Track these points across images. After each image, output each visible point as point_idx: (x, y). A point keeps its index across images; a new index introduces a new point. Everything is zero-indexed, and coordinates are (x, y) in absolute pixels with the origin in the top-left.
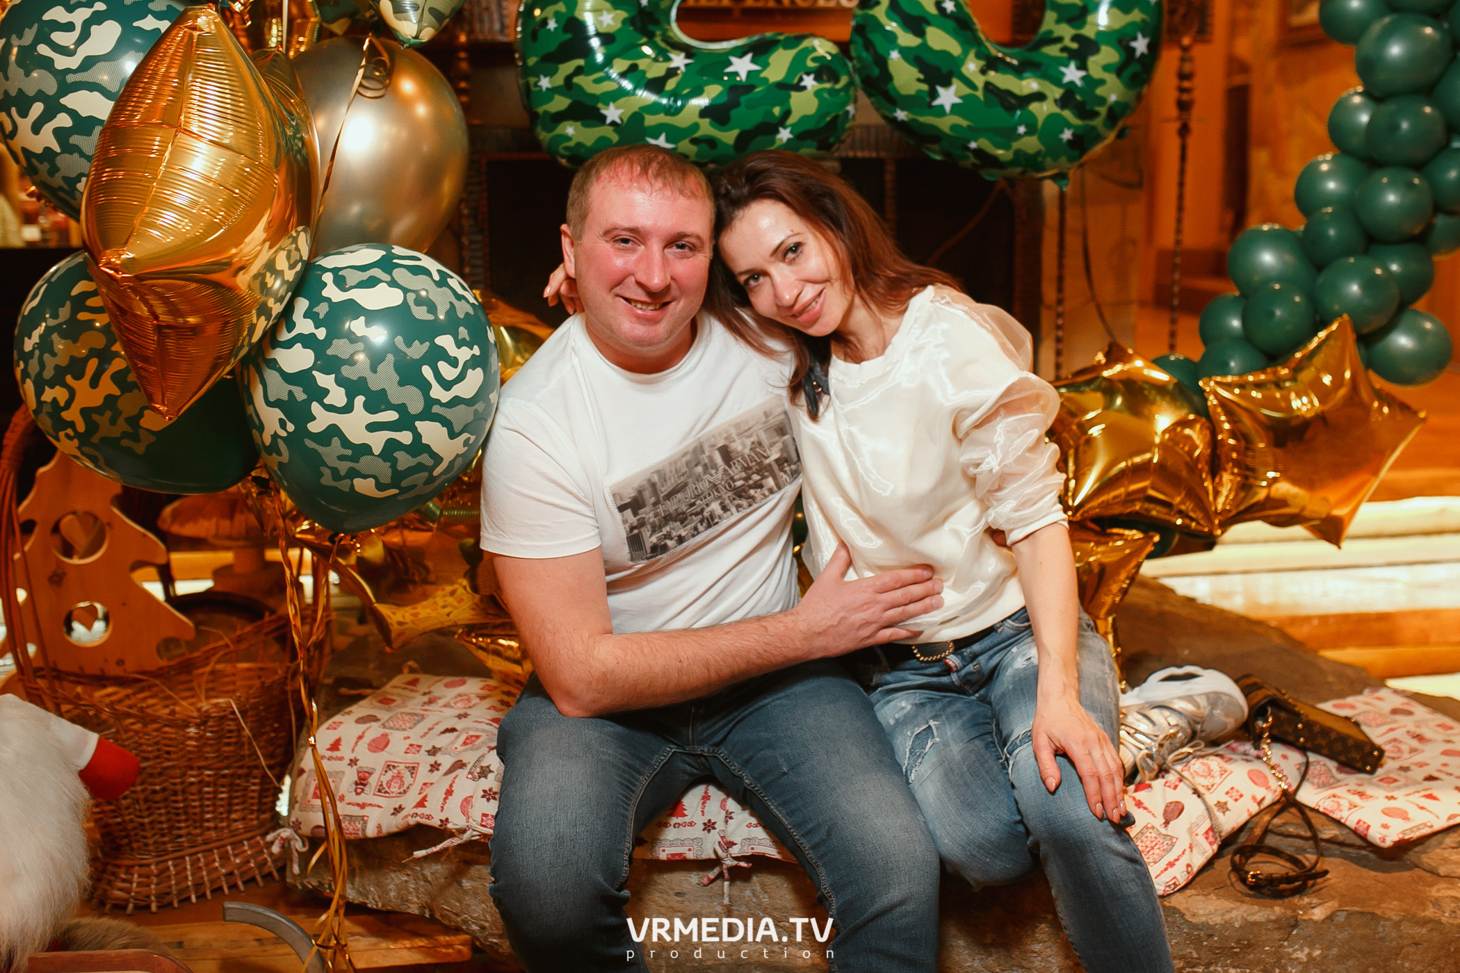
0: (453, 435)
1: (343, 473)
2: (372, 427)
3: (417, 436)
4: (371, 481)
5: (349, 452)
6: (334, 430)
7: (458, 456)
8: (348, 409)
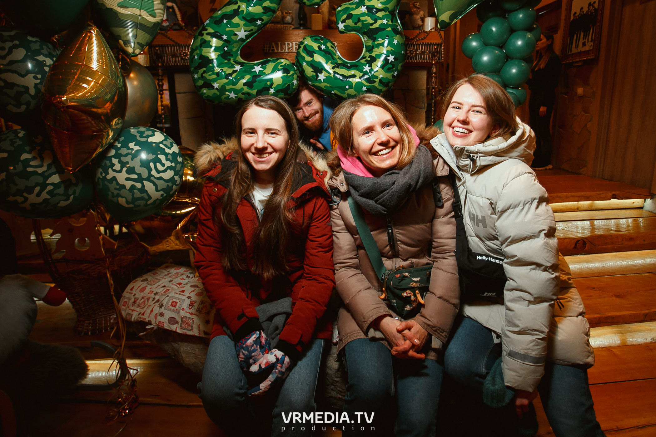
0: (157, 190)
1: (115, 195)
2: (127, 179)
3: (143, 186)
4: (124, 199)
5: (118, 187)
6: (114, 178)
7: (158, 199)
8: (120, 171)
